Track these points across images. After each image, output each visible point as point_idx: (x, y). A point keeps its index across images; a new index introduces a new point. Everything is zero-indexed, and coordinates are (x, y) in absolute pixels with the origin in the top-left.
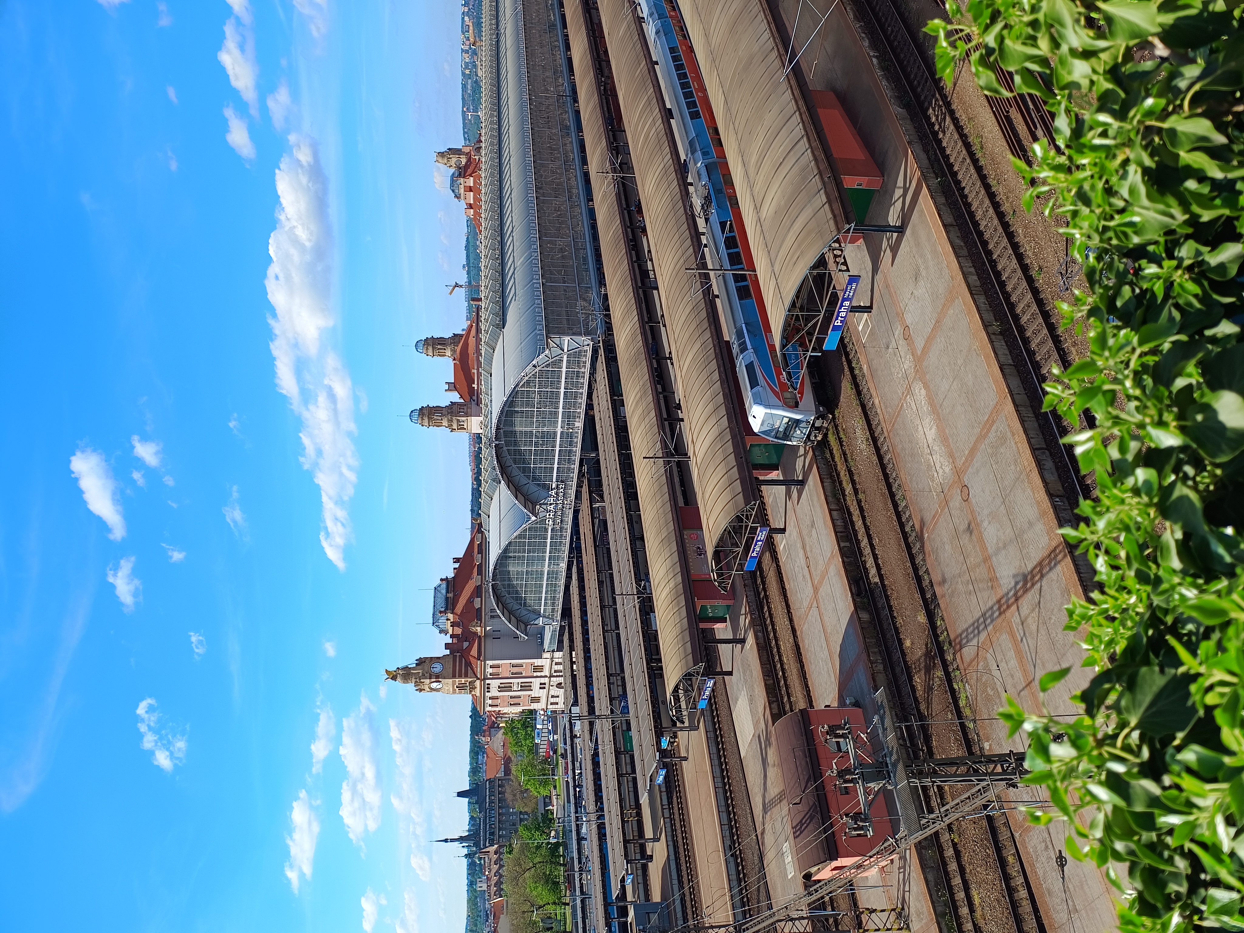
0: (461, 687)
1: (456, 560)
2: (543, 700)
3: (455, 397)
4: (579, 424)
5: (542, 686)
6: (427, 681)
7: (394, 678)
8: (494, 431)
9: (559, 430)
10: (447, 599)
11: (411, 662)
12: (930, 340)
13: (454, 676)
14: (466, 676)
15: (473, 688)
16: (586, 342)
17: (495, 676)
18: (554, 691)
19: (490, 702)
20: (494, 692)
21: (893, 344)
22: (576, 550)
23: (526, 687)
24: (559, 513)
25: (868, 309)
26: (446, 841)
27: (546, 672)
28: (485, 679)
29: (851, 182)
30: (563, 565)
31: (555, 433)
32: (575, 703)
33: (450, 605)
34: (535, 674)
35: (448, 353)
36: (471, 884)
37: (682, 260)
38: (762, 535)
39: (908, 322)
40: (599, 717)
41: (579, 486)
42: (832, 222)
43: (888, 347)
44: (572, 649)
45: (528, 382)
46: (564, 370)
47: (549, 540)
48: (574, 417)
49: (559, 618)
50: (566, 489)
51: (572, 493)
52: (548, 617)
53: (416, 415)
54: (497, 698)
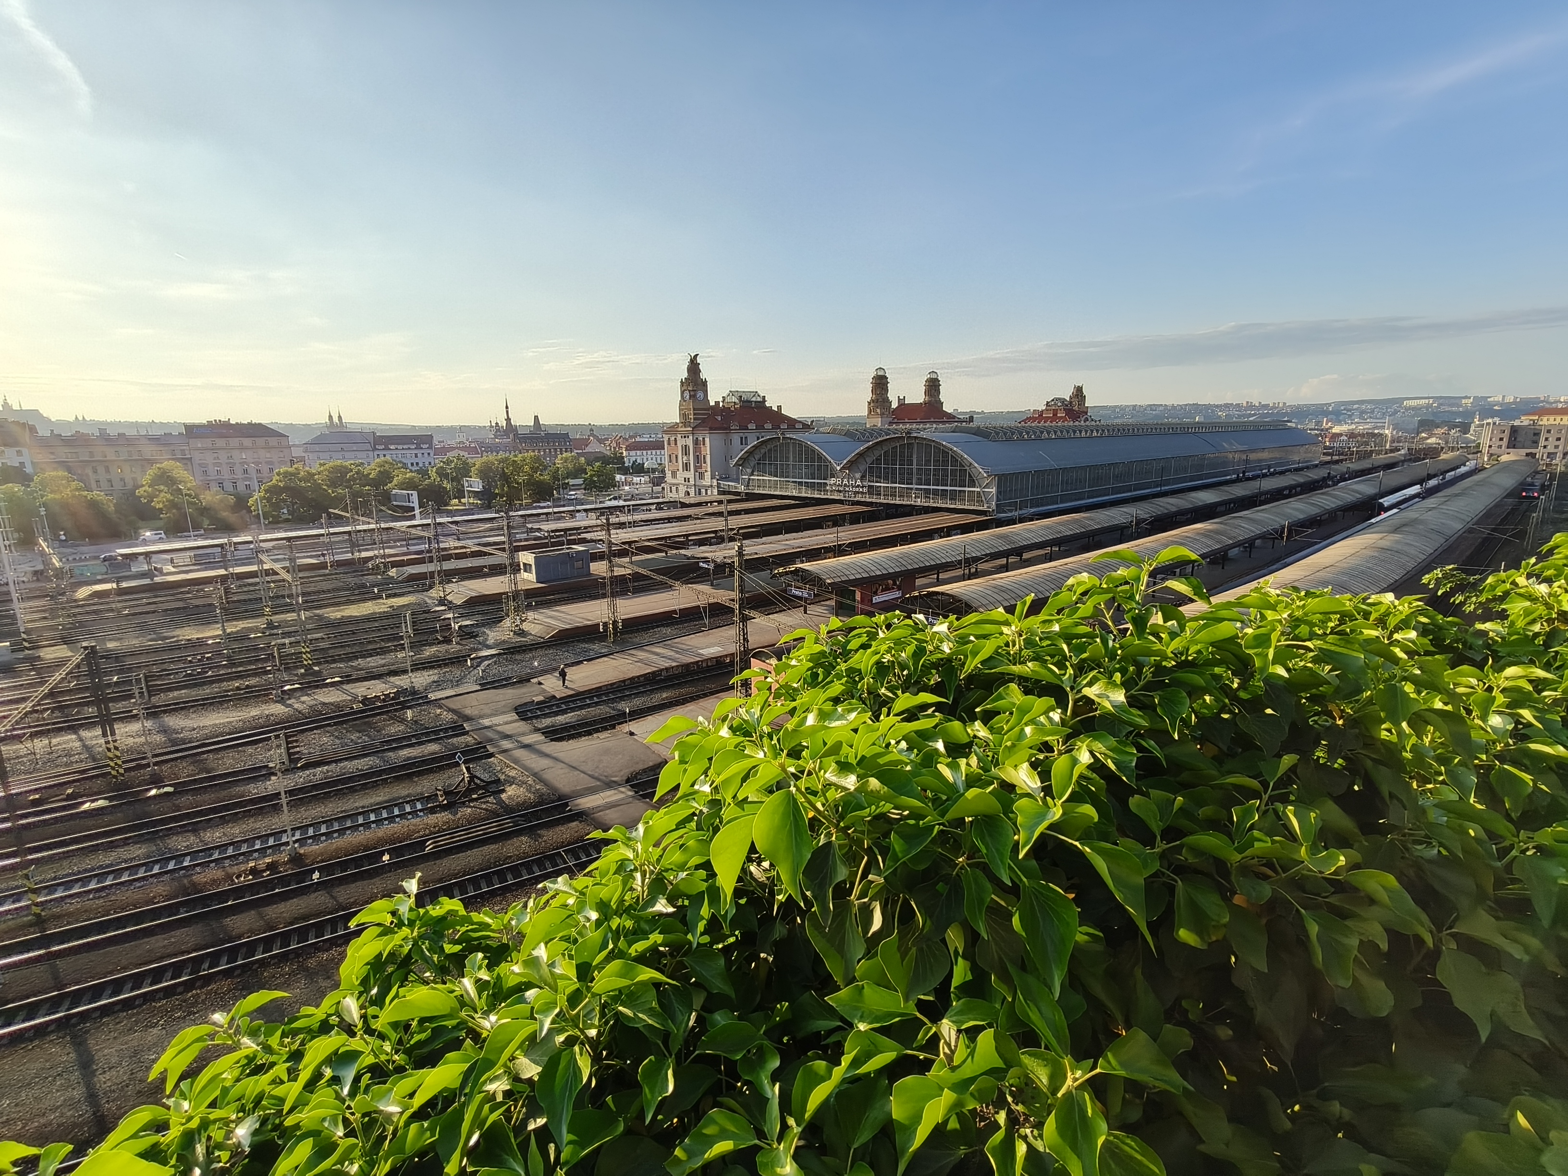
0: (683, 416)
1: (779, 407)
2: (674, 481)
3: (895, 404)
4: (919, 502)
5: (687, 480)
6: (688, 388)
7: (691, 362)
8: (915, 435)
9: (914, 486)
10: (751, 402)
11: (704, 375)
13: (694, 409)
14: (695, 419)
15: (685, 424)
16: (991, 505)
17: (696, 442)
18: (682, 489)
19: (673, 438)
20: (681, 442)
23: (686, 467)
24: (841, 489)
27: (699, 482)
28: (693, 434)
30: (793, 493)
31: (912, 484)
33: (746, 404)
34: (697, 474)
35: (928, 398)
44: (720, 502)
45: (956, 461)
47: (816, 481)
48: (925, 498)
49: (748, 491)
50: (862, 493)
51: (859, 498)
52: (748, 483)
53: (881, 373)
54: (676, 444)
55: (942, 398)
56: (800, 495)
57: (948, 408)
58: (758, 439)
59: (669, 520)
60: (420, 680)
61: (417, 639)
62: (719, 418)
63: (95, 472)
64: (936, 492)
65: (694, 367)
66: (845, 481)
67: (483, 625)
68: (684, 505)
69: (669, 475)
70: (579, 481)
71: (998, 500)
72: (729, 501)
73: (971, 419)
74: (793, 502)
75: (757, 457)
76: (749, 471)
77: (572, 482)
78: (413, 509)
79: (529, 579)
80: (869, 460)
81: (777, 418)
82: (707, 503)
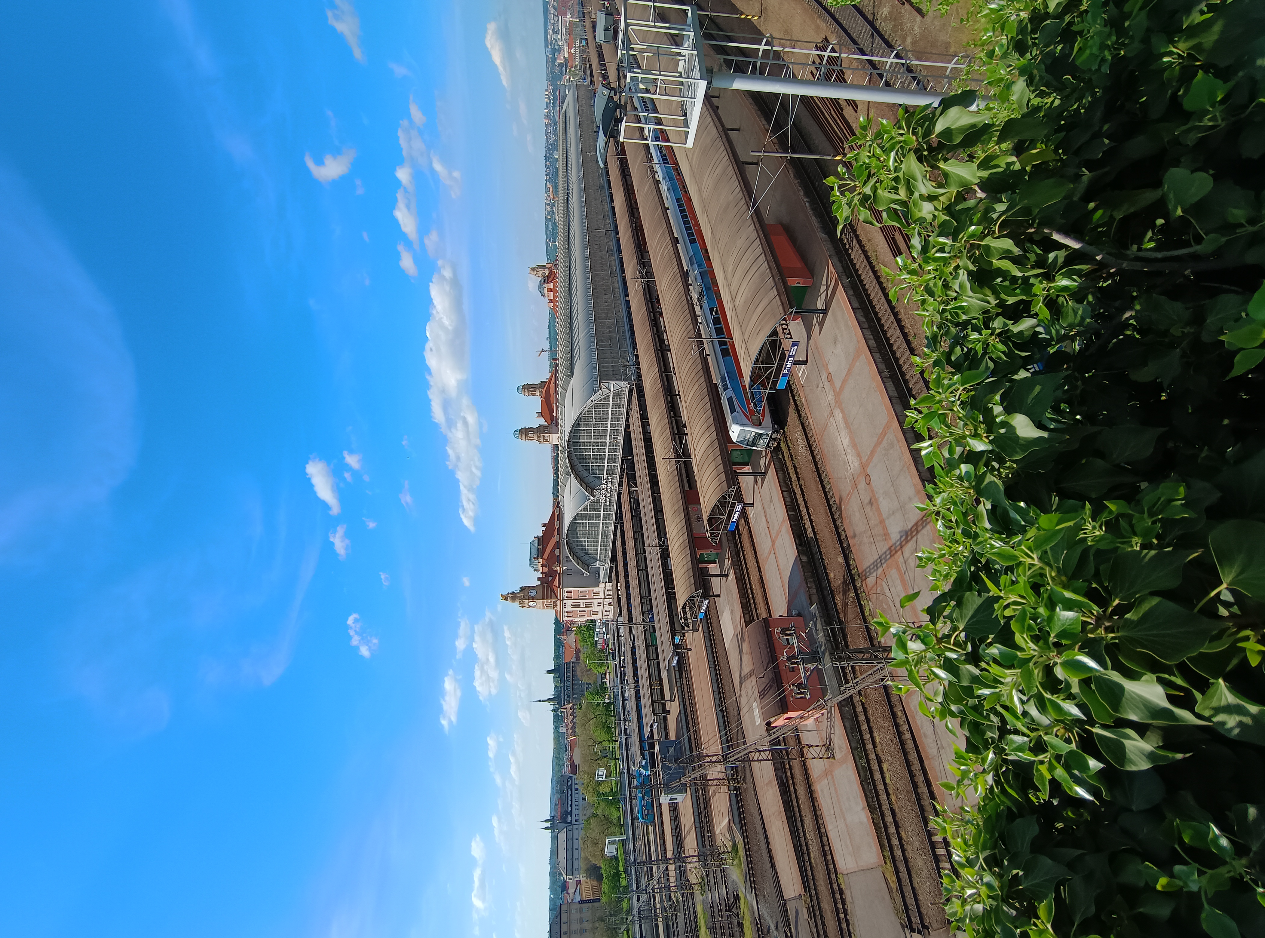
0: (548, 605)
1: (544, 525)
2: (600, 613)
3: (542, 421)
4: (621, 438)
5: (599, 605)
6: (527, 601)
7: (506, 599)
8: (566, 443)
9: (608, 442)
10: (538, 549)
11: (516, 589)
12: (844, 382)
13: (543, 598)
14: (551, 598)
15: (555, 606)
16: (624, 386)
17: (569, 598)
18: (607, 608)
19: (566, 614)
20: (569, 608)
21: (821, 385)
22: (619, 518)
23: (589, 605)
24: (609, 495)
25: (805, 362)
26: (540, 701)
27: (602, 596)
28: (563, 600)
29: (794, 282)
30: (611, 529)
31: (605, 443)
32: (620, 615)
33: (540, 553)
34: (595, 597)
35: (538, 393)
36: (556, 728)
37: (686, 333)
38: (739, 508)
39: (831, 371)
40: (635, 624)
41: (621, 477)
42: (781, 308)
43: (818, 387)
44: (617, 581)
45: (588, 411)
46: (611, 403)
47: (602, 512)
48: (617, 433)
49: (609, 562)
50: (612, 479)
51: (617, 482)
52: (602, 561)
53: (518, 433)
54: (570, 612)
55: (537, 382)
56: (613, 524)
57: (545, 378)
58: (567, 554)
62: (551, 578)
64: (613, 423)
65: (510, 597)
66: (603, 492)
68: (619, 606)
69: (594, 617)
71: (620, 380)
72: (617, 575)
74: (619, 531)
75: (582, 554)
76: (592, 561)
80: (586, 474)
81: (550, 528)
82: (618, 591)
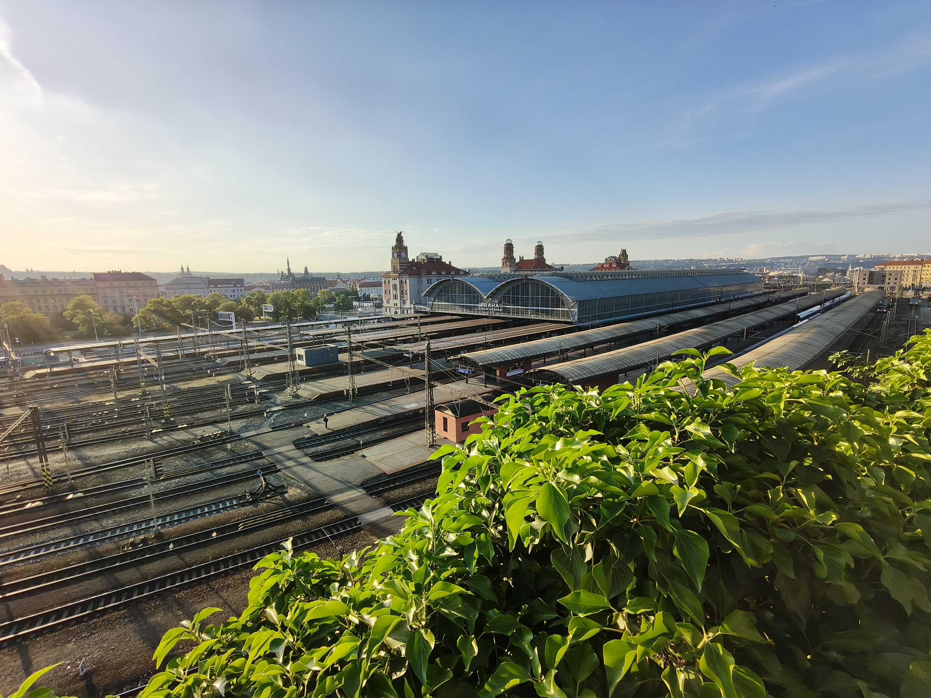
0: (394, 267)
1: (450, 262)
2: (388, 305)
3: (518, 260)
4: (533, 317)
5: (396, 305)
6: (396, 251)
7: (398, 236)
8: (530, 278)
9: (530, 308)
10: (433, 259)
11: (405, 244)
13: (400, 263)
14: (400, 269)
15: (394, 272)
16: (575, 319)
17: (401, 282)
18: (393, 310)
19: (387, 280)
20: (392, 282)
22: (469, 318)
23: (395, 297)
24: (487, 309)
27: (403, 306)
28: (399, 278)
30: (459, 312)
31: (528, 306)
33: (430, 260)
34: (402, 301)
35: (537, 257)
44: (415, 318)
45: (554, 293)
46: (561, 309)
47: (472, 305)
48: (536, 314)
49: (432, 311)
50: (499, 312)
51: (497, 315)
52: (432, 306)
53: (509, 242)
54: (389, 283)
55: (545, 256)
56: (462, 313)
57: (548, 262)
58: (438, 280)
59: (385, 328)
60: (235, 425)
61: (234, 401)
62: (415, 268)
63: (38, 301)
64: (542, 311)
65: (400, 239)
66: (489, 305)
67: (274, 392)
68: (394, 320)
69: (385, 301)
70: (332, 306)
71: (579, 315)
72: (421, 317)
73: (562, 268)
74: (459, 317)
75: (437, 291)
76: (433, 299)
77: (327, 306)
78: (231, 323)
79: (301, 364)
80: (503, 292)
81: (449, 268)
82: (408, 318)
